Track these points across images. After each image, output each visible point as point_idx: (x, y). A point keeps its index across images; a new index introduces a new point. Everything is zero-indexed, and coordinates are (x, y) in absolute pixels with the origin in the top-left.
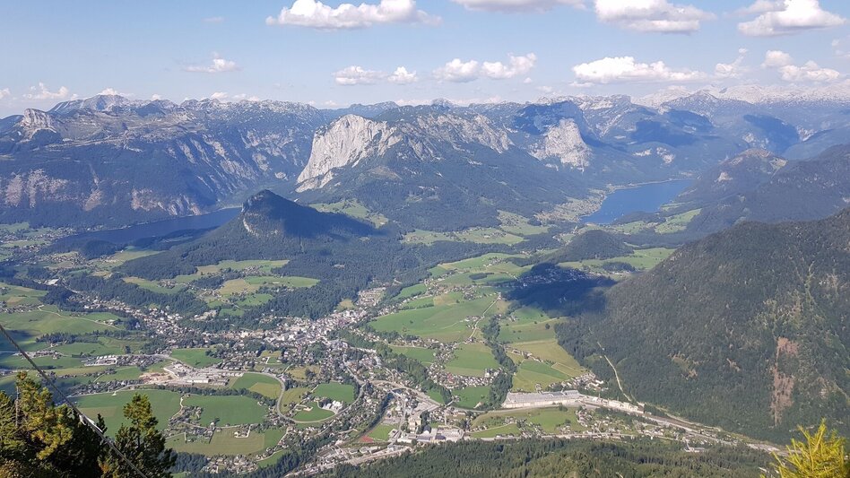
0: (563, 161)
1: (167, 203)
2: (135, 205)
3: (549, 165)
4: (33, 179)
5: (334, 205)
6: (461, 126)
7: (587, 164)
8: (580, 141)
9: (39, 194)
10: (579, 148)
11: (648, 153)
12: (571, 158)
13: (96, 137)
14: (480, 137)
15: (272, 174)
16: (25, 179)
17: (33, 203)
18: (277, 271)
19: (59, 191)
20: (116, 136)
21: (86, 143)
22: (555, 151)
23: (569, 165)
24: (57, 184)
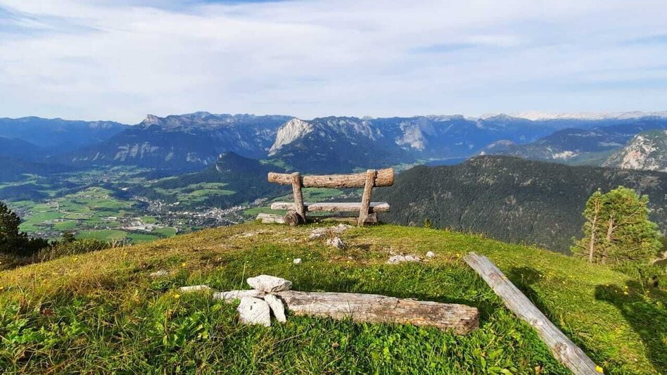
0: (412, 146)
1: (202, 159)
2: (188, 159)
3: (405, 148)
4: (144, 146)
5: (270, 161)
6: (353, 126)
7: (424, 148)
8: (421, 136)
9: (145, 153)
10: (420, 139)
11: (461, 144)
12: (417, 145)
13: (176, 128)
14: (363, 132)
15: (264, 149)
16: (140, 146)
17: (142, 157)
18: (221, 188)
19: (155, 152)
20: (185, 128)
21: (172, 131)
22: (408, 141)
23: (415, 148)
24: (153, 149)
